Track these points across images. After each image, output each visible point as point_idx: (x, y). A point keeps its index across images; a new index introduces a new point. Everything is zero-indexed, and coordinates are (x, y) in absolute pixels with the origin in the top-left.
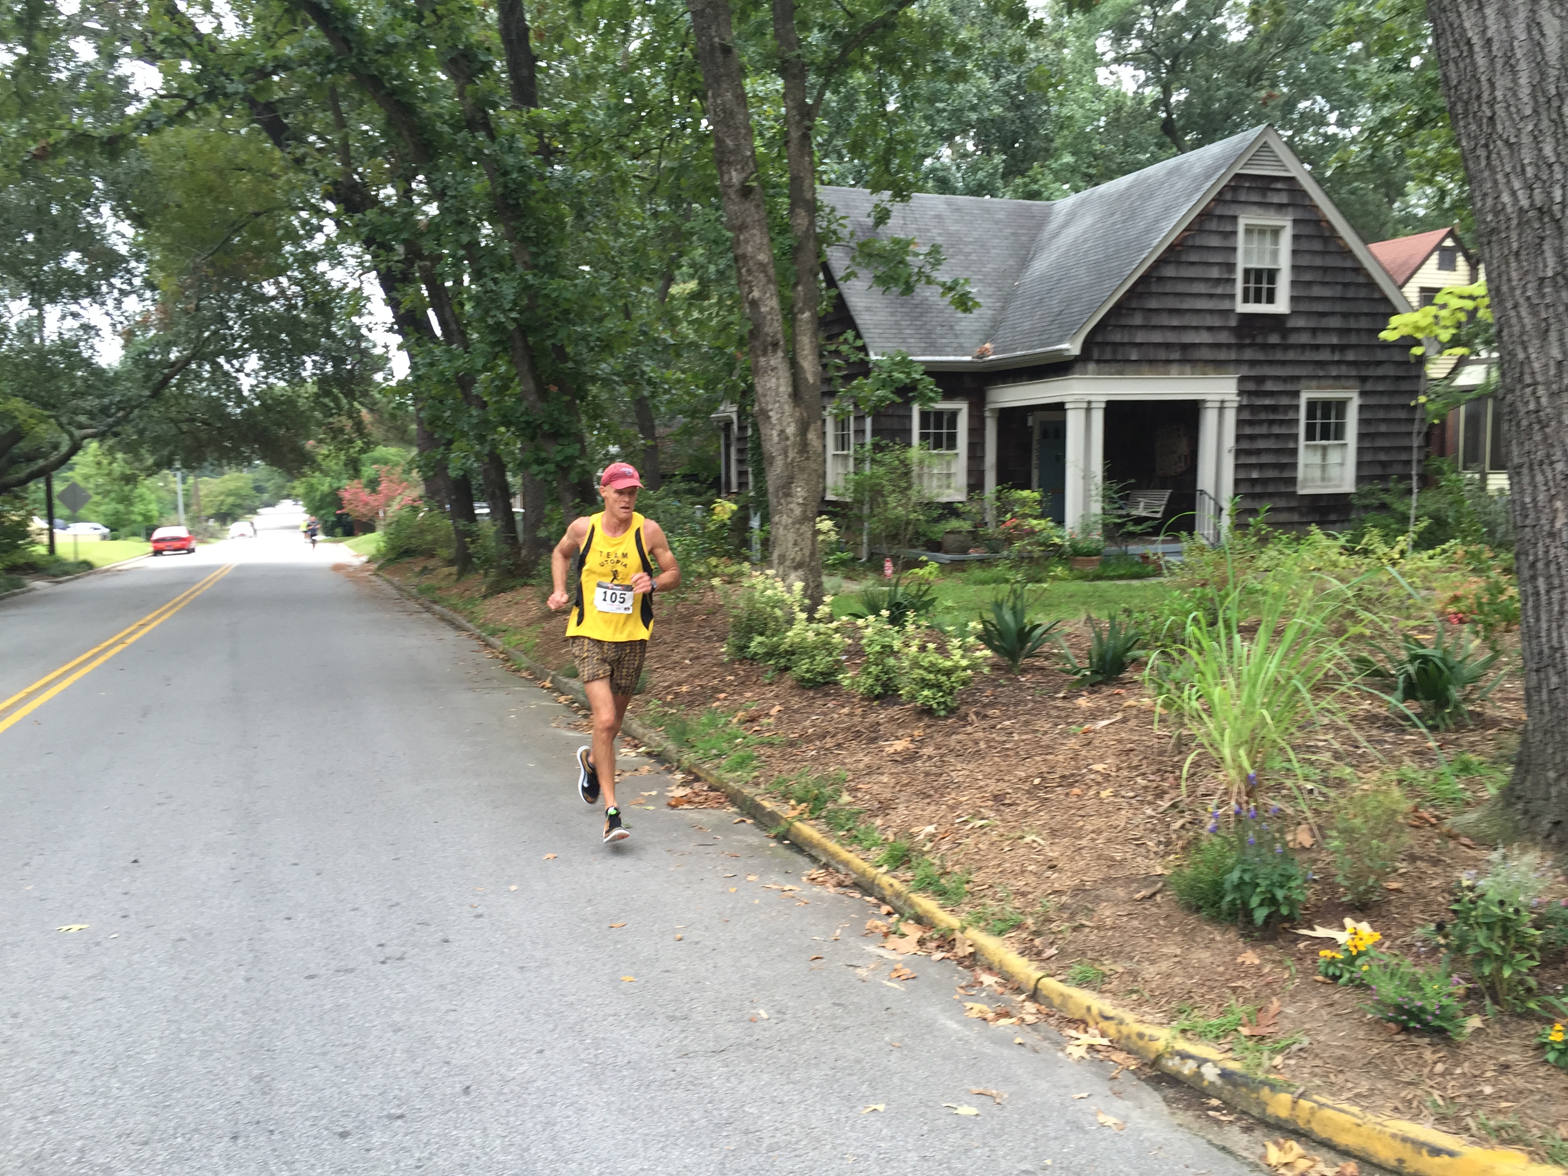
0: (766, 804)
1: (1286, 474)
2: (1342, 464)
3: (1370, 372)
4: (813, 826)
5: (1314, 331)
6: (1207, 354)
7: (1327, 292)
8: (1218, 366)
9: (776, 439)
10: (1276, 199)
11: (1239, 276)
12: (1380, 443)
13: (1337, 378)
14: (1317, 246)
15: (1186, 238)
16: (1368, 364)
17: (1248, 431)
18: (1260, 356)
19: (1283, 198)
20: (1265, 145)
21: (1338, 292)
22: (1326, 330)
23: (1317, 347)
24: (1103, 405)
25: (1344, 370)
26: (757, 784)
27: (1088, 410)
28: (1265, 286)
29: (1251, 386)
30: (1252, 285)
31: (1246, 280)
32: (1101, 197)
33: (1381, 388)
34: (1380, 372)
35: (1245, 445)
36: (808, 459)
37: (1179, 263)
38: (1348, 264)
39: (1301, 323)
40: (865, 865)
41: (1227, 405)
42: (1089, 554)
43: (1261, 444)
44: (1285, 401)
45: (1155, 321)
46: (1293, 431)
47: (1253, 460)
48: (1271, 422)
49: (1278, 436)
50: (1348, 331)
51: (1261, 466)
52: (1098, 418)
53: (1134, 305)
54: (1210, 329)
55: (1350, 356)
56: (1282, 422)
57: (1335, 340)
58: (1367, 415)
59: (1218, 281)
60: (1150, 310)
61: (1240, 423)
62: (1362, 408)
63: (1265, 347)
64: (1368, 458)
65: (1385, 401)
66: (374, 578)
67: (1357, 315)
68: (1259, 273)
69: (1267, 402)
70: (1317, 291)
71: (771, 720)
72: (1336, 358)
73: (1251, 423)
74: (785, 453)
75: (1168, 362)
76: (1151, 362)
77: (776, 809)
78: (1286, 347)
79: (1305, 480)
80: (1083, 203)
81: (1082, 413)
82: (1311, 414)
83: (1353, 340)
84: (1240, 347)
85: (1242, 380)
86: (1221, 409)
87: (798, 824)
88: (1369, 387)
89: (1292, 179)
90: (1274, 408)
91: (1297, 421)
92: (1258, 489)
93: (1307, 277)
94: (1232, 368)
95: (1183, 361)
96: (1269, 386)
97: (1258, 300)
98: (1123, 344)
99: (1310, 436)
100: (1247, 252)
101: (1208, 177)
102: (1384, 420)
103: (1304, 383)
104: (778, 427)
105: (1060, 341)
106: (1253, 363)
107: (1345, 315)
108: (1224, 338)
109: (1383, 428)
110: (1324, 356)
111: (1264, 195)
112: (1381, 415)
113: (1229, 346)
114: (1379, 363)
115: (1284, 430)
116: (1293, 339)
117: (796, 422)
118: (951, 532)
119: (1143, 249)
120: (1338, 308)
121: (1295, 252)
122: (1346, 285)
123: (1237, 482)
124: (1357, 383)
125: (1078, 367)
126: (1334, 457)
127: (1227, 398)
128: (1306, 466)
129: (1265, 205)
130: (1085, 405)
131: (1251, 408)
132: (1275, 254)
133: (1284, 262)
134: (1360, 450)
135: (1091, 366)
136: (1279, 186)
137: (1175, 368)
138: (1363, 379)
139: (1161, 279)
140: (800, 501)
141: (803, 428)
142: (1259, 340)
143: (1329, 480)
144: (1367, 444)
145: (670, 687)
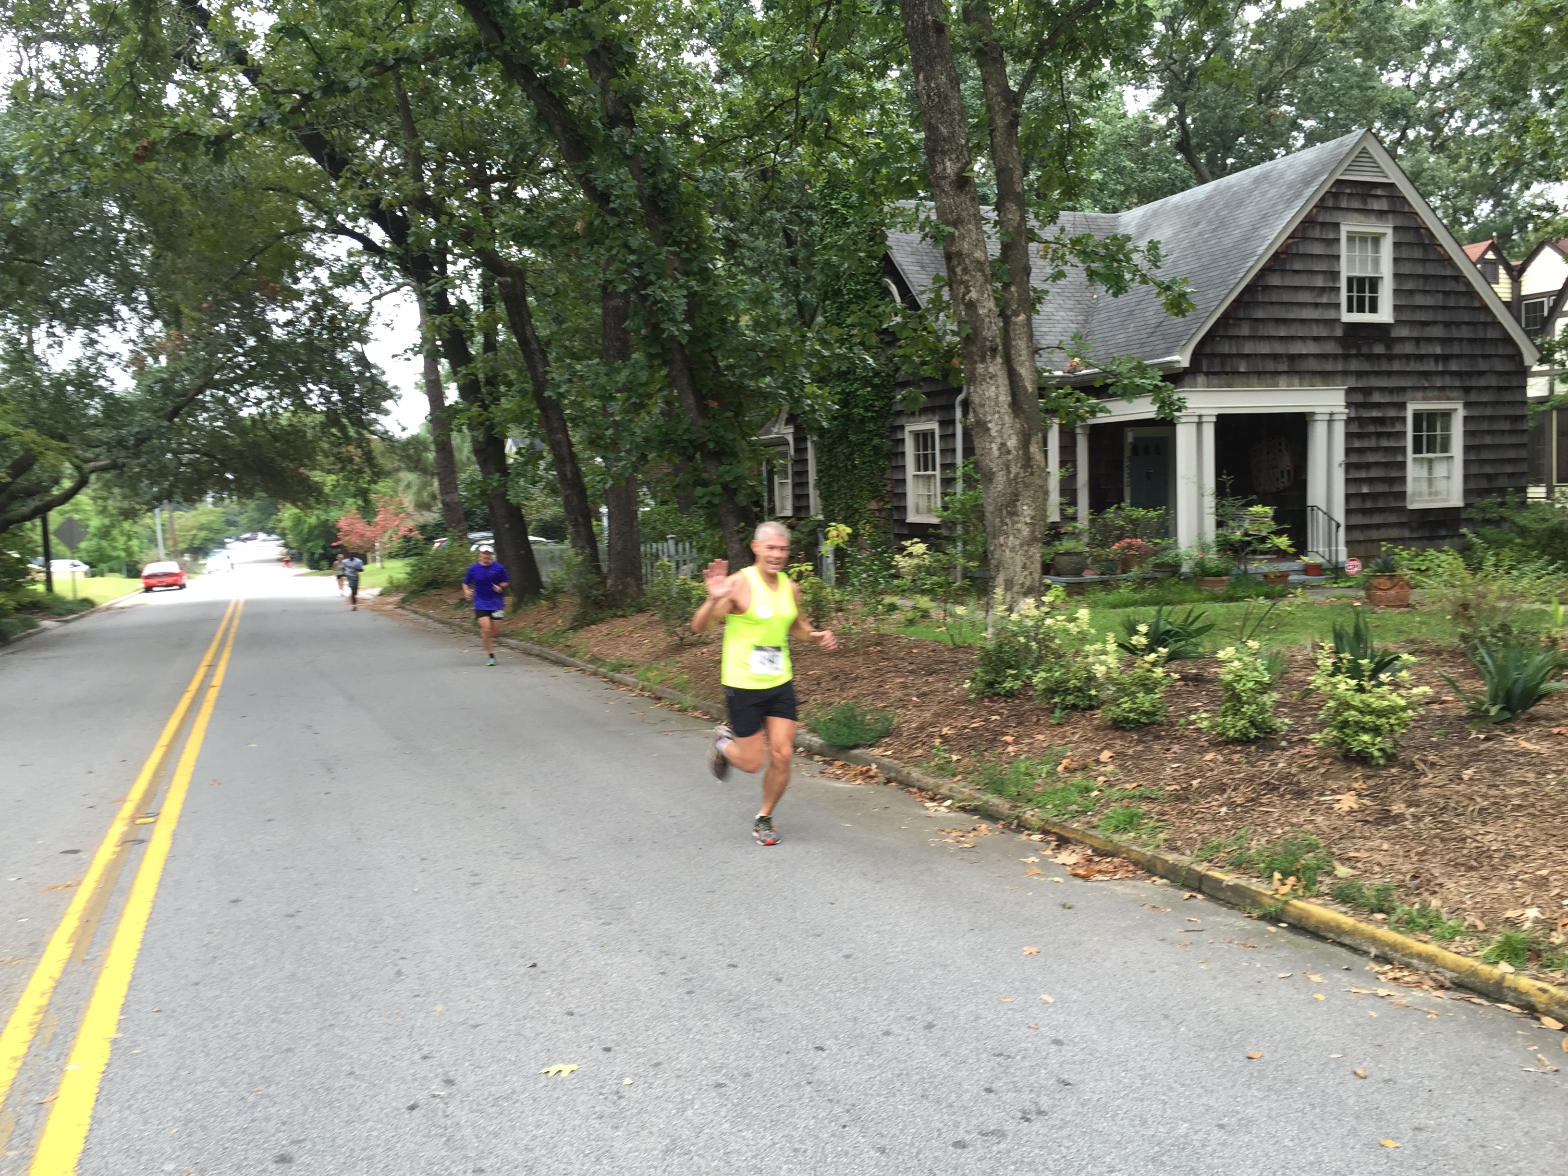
0: (1217, 874)
1: (1396, 489)
2: (1448, 478)
3: (1473, 383)
4: (1325, 905)
5: (1417, 340)
6: (1314, 365)
7: (1429, 301)
8: (1325, 377)
9: (996, 453)
10: (1376, 205)
11: (1343, 285)
12: (1485, 455)
13: (1442, 388)
14: (1418, 254)
15: (1289, 246)
16: (1470, 374)
17: (1357, 444)
18: (1366, 367)
19: (1383, 205)
20: (1364, 151)
21: (1438, 300)
22: (1430, 340)
23: (1420, 358)
24: (1214, 419)
25: (1448, 381)
26: (1176, 849)
27: (1199, 424)
28: (1367, 294)
29: (1359, 398)
30: (1355, 294)
31: (1350, 289)
32: (1176, 207)
33: (1485, 399)
34: (1482, 382)
35: (1355, 459)
36: (1032, 474)
37: (1284, 271)
38: (1448, 272)
39: (1404, 332)
40: (1468, 962)
41: (1336, 417)
42: (1218, 574)
43: (1371, 458)
44: (1392, 413)
45: (1263, 331)
46: (1401, 444)
47: (1363, 475)
48: (1379, 435)
49: (1386, 449)
50: (1451, 340)
51: (1370, 481)
52: (1209, 432)
53: (1241, 315)
54: (1316, 339)
55: (1454, 367)
56: (1389, 435)
57: (1438, 351)
58: (1472, 427)
59: (1323, 290)
60: (1257, 320)
61: (1349, 436)
62: (1466, 419)
63: (1371, 357)
64: (1474, 470)
65: (1488, 412)
66: (400, 611)
67: (1458, 324)
68: (1361, 281)
69: (1375, 414)
70: (1419, 300)
71: (1110, 768)
72: (1440, 368)
73: (1360, 436)
74: (1008, 468)
75: (1276, 373)
76: (1259, 374)
77: (1243, 882)
78: (1391, 358)
79: (1414, 494)
80: (1155, 214)
81: (1194, 426)
82: (1417, 427)
83: (1456, 349)
84: (1346, 357)
85: (1349, 391)
86: (1330, 422)
87: (1295, 902)
88: (1473, 398)
89: (1393, 185)
90: (1381, 421)
91: (1405, 433)
92: (1369, 505)
93: (1409, 286)
94: (1339, 379)
95: (1289, 373)
96: (1377, 398)
97: (1361, 310)
98: (1231, 356)
99: (1417, 449)
100: (1350, 260)
101: (1307, 183)
102: (1488, 432)
103: (1409, 394)
104: (999, 440)
105: (1169, 353)
106: (1359, 374)
107: (1447, 325)
108: (1330, 348)
109: (1488, 440)
110: (1429, 366)
111: (1365, 203)
112: (1485, 426)
113: (1335, 357)
114: (1481, 374)
115: (1392, 444)
116: (1398, 349)
117: (1018, 434)
118: (1067, 553)
119: (1245, 258)
120: (1440, 317)
121: (1396, 260)
122: (1446, 293)
123: (1348, 497)
124: (1459, 394)
125: (1187, 379)
126: (1440, 470)
127: (1336, 410)
128: (1415, 479)
129: (1366, 212)
130: (1196, 419)
131: (1359, 420)
132: (1376, 262)
133: (1386, 270)
134: (1467, 463)
135: (1201, 379)
136: (1379, 192)
137: (1283, 380)
138: (1467, 390)
139: (1266, 288)
140: (1028, 520)
141: (1025, 443)
142: (1365, 350)
143: (1437, 494)
144: (1473, 457)
145: (921, 728)
